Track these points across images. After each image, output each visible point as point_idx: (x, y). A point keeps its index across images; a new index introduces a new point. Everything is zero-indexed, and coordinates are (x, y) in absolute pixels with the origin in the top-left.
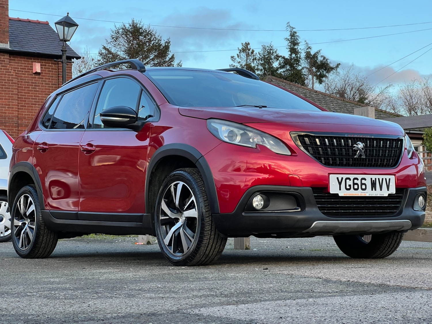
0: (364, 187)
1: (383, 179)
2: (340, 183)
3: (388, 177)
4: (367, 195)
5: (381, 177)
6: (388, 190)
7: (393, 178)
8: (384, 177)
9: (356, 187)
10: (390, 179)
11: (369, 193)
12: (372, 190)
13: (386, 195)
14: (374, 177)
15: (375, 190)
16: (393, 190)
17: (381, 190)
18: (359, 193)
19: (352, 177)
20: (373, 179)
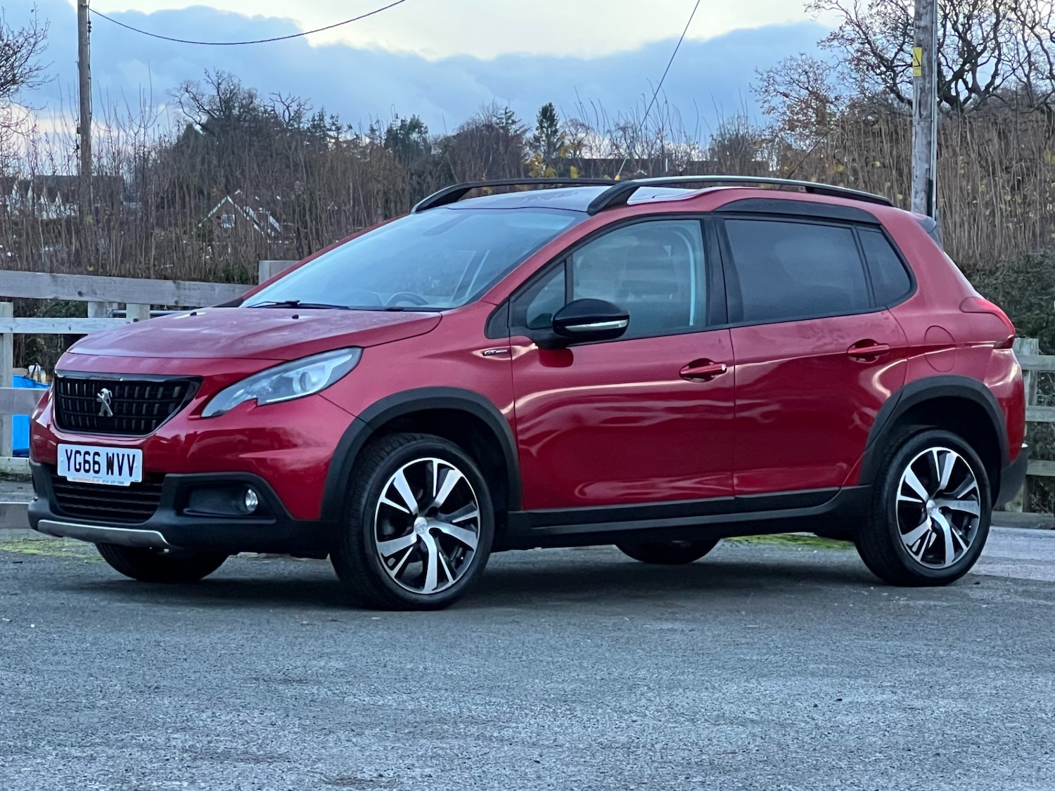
0: (97, 467)
1: (123, 455)
2: (69, 459)
3: (131, 452)
4: (101, 483)
5: (121, 451)
6: (131, 475)
7: (139, 453)
8: (126, 451)
9: (87, 467)
10: (134, 456)
11: (103, 479)
12: (108, 474)
13: (127, 484)
14: (111, 451)
15: (112, 474)
16: (138, 477)
17: (120, 474)
18: (90, 478)
19: (83, 449)
20: (110, 455)
